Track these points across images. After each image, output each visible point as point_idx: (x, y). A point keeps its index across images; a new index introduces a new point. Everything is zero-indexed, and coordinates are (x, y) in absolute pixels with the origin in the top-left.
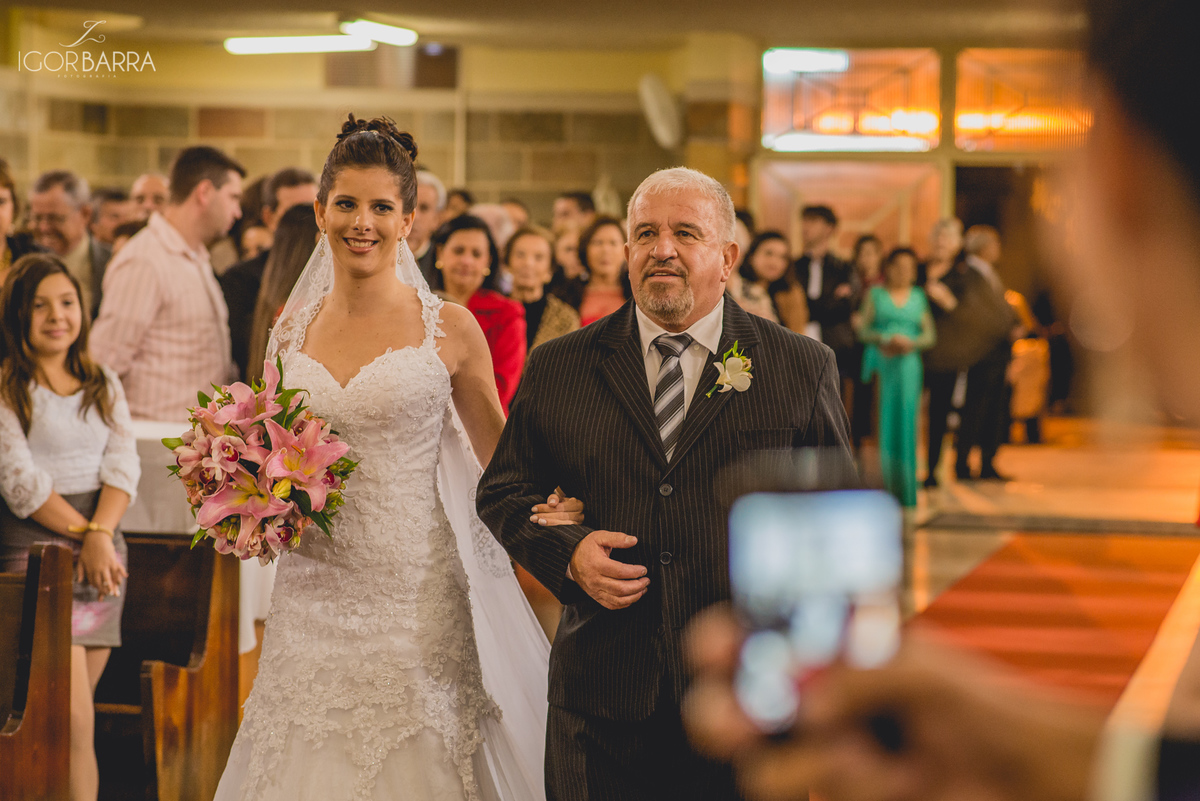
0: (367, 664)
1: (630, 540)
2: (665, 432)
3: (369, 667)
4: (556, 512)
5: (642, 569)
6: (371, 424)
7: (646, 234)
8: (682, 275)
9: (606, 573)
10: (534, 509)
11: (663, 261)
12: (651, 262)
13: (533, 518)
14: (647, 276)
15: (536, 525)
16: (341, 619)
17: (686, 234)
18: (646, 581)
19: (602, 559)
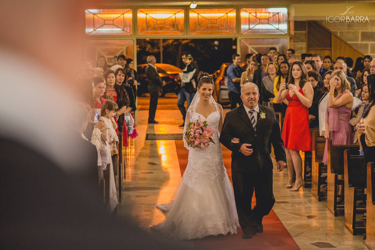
0: (211, 164)
1: (250, 145)
2: (254, 126)
3: (212, 164)
4: (236, 141)
5: (252, 149)
6: (211, 125)
7: (248, 94)
8: (255, 100)
9: (247, 150)
10: (232, 140)
11: (252, 99)
12: (250, 99)
13: (232, 142)
14: (249, 101)
15: (233, 143)
16: (206, 156)
17: (255, 94)
18: (253, 151)
19: (246, 148)
